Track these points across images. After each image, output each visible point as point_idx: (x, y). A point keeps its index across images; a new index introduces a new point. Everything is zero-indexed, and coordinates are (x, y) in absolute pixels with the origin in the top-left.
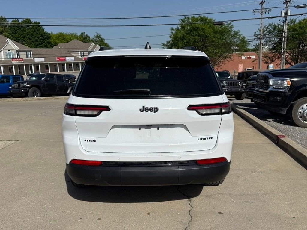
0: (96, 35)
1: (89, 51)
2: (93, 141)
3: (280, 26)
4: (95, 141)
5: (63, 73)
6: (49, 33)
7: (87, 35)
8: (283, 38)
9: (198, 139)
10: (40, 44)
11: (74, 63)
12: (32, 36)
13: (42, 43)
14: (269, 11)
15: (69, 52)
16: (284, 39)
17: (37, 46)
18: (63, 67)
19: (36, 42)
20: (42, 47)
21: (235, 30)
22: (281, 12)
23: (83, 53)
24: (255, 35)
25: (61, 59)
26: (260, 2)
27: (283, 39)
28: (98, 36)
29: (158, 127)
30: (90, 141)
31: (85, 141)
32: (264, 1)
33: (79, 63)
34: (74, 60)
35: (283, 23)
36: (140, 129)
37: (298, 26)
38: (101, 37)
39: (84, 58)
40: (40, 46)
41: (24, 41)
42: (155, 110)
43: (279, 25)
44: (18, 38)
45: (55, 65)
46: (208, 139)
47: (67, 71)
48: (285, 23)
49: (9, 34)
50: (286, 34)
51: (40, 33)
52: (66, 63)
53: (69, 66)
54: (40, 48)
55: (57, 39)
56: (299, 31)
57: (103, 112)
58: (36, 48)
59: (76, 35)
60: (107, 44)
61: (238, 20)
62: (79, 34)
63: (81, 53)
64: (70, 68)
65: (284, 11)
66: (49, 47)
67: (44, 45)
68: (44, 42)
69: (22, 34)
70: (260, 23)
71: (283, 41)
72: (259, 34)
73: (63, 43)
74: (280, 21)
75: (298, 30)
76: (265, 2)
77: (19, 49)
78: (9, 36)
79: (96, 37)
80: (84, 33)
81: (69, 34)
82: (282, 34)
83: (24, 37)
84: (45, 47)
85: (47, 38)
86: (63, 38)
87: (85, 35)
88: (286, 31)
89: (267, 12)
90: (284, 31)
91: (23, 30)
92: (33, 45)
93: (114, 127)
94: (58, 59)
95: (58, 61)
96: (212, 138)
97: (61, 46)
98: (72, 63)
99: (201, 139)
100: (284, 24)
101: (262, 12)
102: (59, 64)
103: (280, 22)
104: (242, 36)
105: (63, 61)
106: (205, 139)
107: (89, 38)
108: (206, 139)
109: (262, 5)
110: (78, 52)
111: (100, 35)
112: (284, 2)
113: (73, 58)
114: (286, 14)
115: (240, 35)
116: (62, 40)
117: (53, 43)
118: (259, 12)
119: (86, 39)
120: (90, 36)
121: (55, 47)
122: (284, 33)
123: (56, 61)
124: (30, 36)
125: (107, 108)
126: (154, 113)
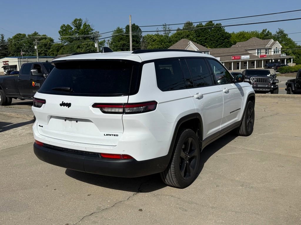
0: (278, 31)
1: (267, 48)
5: (237, 71)
6: (230, 33)
7: (268, 32)
9: (104, 135)
10: (220, 44)
11: (249, 61)
12: (213, 38)
13: (222, 43)
15: (245, 50)
17: (217, 46)
18: (238, 65)
19: (216, 43)
20: (222, 47)
23: (261, 50)
25: (236, 57)
28: (281, 32)
29: (77, 120)
33: (255, 60)
34: (249, 58)
36: (65, 120)
38: (284, 32)
39: (260, 56)
40: (220, 46)
41: (206, 42)
42: (69, 105)
44: (201, 41)
45: (230, 63)
46: (113, 135)
47: (241, 69)
49: (193, 37)
51: (221, 34)
52: (241, 61)
53: (244, 64)
54: (220, 48)
55: (237, 38)
57: (43, 105)
58: (216, 48)
59: (257, 33)
60: (290, 39)
62: (260, 31)
63: (258, 51)
64: (244, 65)
66: (228, 46)
67: (224, 45)
68: (224, 42)
69: (205, 36)
73: (242, 41)
77: (199, 50)
78: (193, 39)
79: (278, 33)
80: (266, 29)
81: (250, 32)
83: (206, 39)
84: (225, 46)
85: (227, 38)
86: (243, 37)
87: (267, 32)
91: (206, 32)
92: (214, 45)
93: (51, 117)
94: (233, 58)
95: (233, 59)
96: (116, 135)
97: (239, 44)
98: (247, 61)
99: (107, 135)
102: (234, 62)
105: (238, 60)
106: (110, 135)
107: (271, 34)
108: (112, 135)
110: (255, 49)
111: (282, 31)
113: (249, 56)
116: (242, 38)
117: (232, 42)
119: (268, 35)
120: (271, 32)
121: (233, 46)
123: (232, 59)
124: (211, 37)
126: (68, 107)
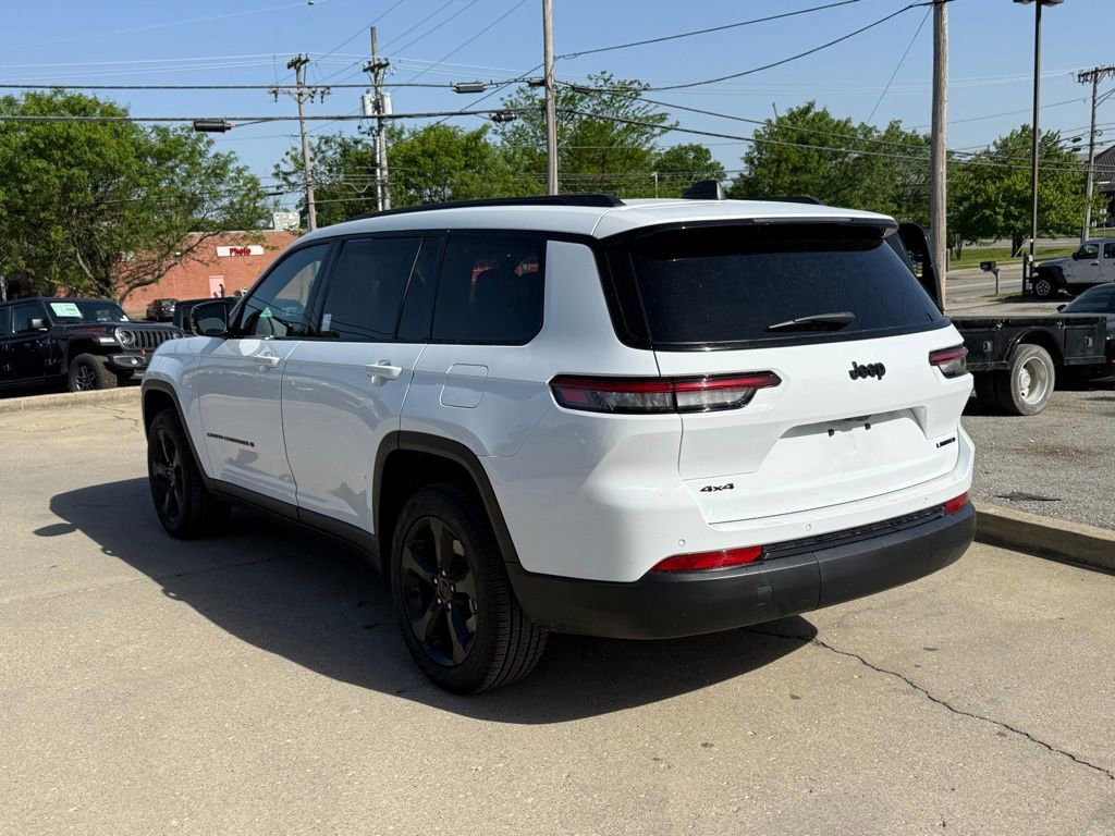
2: (725, 487)
3: (360, 147)
4: (731, 487)
8: (379, 188)
14: (322, 92)
16: (382, 189)
21: (220, 152)
22: (363, 98)
24: (276, 175)
26: (289, 60)
27: (379, 191)
30: (716, 489)
31: (703, 490)
32: (303, 59)
35: (371, 138)
36: (831, 432)
37: (419, 149)
43: (357, 142)
48: (379, 135)
50: (386, 173)
56: (425, 163)
57: (759, 391)
61: (280, 119)
65: (370, 96)
70: (298, 132)
71: (380, 195)
72: (292, 170)
74: (363, 130)
75: (422, 160)
76: (307, 60)
82: (374, 172)
88: (385, 163)
89: (317, 97)
90: (378, 161)
100: (375, 141)
101: (300, 94)
103: (364, 133)
104: (246, 174)
109: (298, 70)
112: (367, 66)
114: (377, 106)
115: (239, 171)
118: (289, 93)
122: (378, 170)
125: (769, 379)
126: (880, 378)
